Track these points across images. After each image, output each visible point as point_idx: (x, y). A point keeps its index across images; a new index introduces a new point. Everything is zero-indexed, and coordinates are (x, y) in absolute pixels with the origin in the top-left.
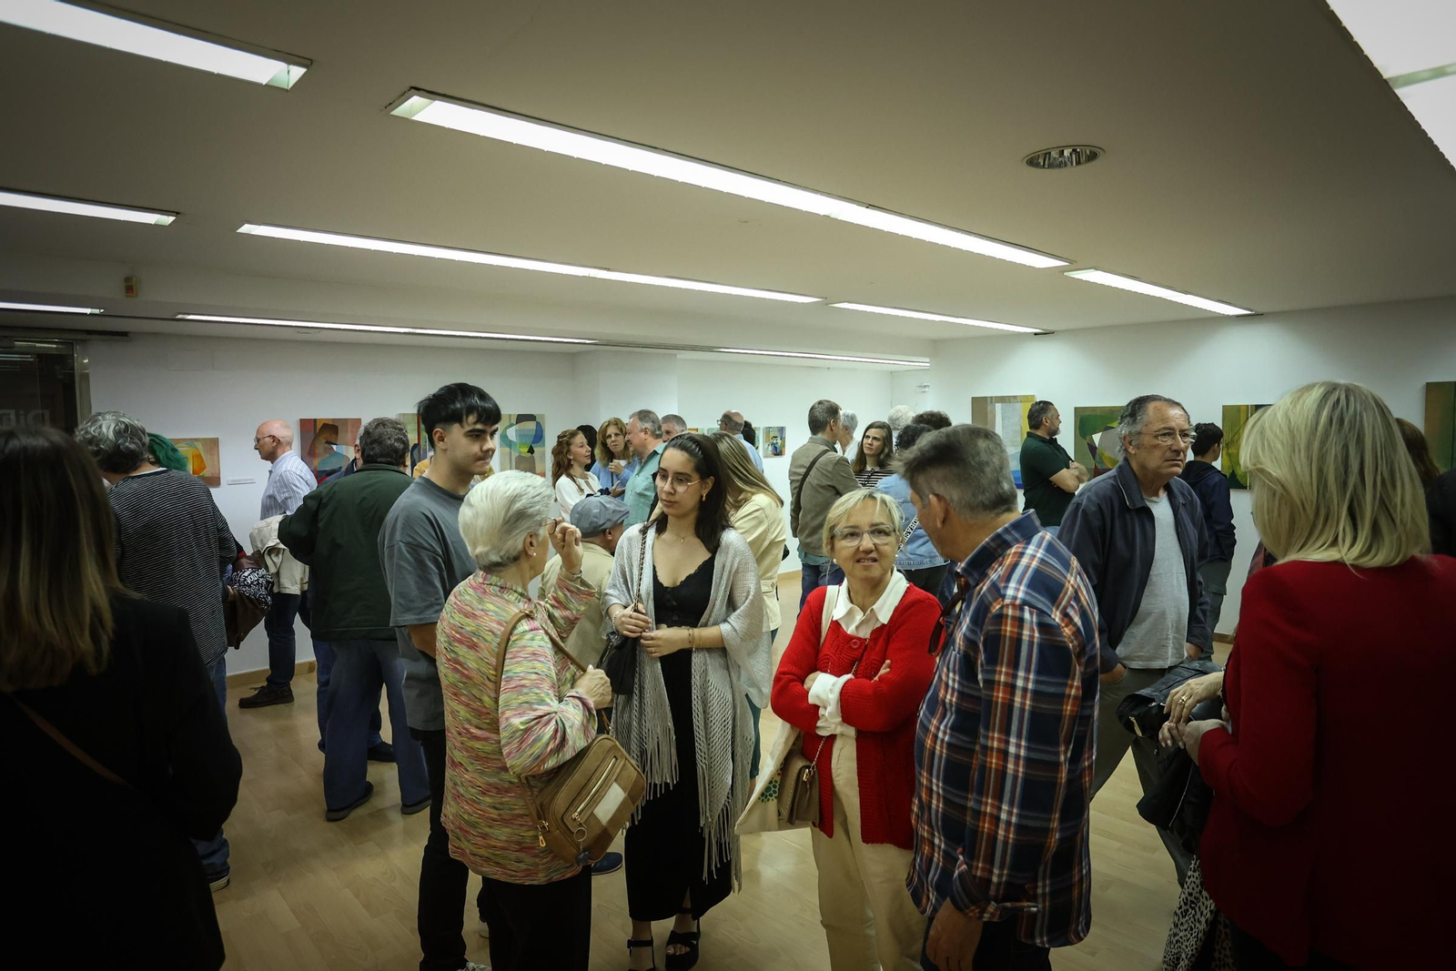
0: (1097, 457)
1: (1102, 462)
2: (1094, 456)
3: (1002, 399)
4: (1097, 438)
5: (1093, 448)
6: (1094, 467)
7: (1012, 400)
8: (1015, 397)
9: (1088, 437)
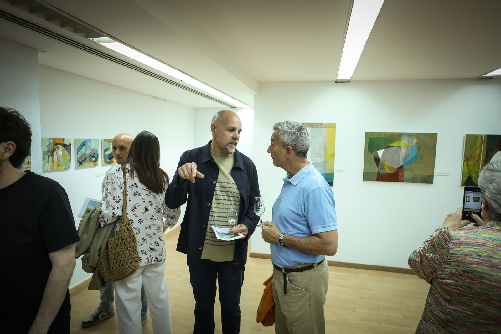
0: (380, 166)
1: (383, 169)
2: (378, 165)
3: (312, 125)
4: (380, 153)
5: (377, 160)
6: (377, 172)
7: (319, 126)
8: (321, 124)
9: (374, 152)
